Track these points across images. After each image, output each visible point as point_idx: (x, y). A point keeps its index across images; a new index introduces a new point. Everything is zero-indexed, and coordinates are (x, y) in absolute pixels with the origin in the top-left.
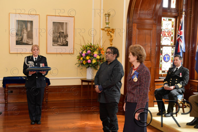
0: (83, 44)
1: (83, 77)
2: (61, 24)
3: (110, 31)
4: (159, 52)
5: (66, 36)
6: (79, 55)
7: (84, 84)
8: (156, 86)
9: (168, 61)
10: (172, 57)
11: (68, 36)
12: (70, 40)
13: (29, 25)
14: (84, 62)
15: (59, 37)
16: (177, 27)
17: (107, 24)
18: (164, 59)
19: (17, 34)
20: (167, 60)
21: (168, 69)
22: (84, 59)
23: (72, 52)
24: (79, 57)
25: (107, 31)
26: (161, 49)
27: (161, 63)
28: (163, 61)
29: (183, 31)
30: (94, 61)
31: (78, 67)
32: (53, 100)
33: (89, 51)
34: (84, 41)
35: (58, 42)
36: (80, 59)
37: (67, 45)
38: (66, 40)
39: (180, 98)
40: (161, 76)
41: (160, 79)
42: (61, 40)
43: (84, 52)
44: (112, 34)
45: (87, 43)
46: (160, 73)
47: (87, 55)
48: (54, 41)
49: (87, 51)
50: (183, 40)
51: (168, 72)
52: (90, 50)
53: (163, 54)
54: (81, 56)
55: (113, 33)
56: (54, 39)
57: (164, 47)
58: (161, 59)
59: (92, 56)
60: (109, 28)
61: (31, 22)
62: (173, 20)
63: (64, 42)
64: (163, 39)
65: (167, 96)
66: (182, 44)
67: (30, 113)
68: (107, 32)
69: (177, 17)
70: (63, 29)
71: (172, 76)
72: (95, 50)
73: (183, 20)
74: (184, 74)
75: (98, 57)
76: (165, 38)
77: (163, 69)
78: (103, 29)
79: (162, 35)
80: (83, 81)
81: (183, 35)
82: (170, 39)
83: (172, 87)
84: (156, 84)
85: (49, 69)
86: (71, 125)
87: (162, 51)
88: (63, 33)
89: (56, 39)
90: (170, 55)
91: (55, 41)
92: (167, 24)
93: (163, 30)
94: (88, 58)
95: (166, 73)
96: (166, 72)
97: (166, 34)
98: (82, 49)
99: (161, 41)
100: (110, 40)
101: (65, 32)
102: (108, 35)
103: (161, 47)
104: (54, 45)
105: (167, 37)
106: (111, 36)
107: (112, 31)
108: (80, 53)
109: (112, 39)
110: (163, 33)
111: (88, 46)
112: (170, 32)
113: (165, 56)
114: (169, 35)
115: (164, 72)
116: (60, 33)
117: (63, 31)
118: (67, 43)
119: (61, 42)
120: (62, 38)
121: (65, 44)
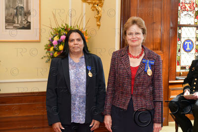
0: (54, 26)
3: (96, 3)
4: (177, 37)
5: (28, 13)
6: (48, 43)
8: (172, 92)
9: (190, 51)
10: (196, 43)
11: (30, 14)
12: (33, 19)
14: (56, 54)
15: (16, 15)
20: (188, 49)
21: (190, 64)
22: (55, 50)
23: (38, 39)
24: (47, 46)
25: (92, 3)
26: (179, 31)
27: (178, 54)
28: (182, 50)
31: (47, 62)
32: (8, 116)
33: (63, 37)
34: (56, 20)
35: (15, 23)
36: (49, 50)
40: (180, 75)
41: (177, 80)
42: (20, 20)
43: (56, 39)
44: (99, 8)
45: (61, 25)
46: (178, 69)
47: (59, 43)
48: (7, 21)
49: (60, 38)
51: (191, 68)
52: (65, 35)
53: (183, 40)
54: (51, 45)
55: (101, 7)
56: (8, 18)
57: (183, 28)
58: (178, 47)
63: (25, 23)
64: (182, 15)
68: (91, 5)
70: (21, 2)
76: (185, 13)
77: (182, 64)
78: (85, 1)
79: (179, 8)
82: (193, 15)
84: (170, 87)
87: (180, 35)
88: (22, 8)
89: (11, 18)
90: (194, 40)
93: (181, 1)
94: (61, 47)
95: (187, 70)
96: (187, 68)
97: (187, 6)
98: (53, 33)
99: (179, 19)
100: (97, 18)
101: (25, 7)
102: (93, 10)
103: (178, 28)
104: (7, 27)
105: (188, 11)
106: (98, 12)
107: (100, 3)
108: (49, 41)
109: (100, 17)
110: (181, 5)
111: (62, 29)
112: (193, 3)
113: (186, 43)
114: (192, 9)
115: (183, 68)
116: (16, 8)
117: (22, 5)
118: (28, 24)
119: (19, 22)
120: (20, 17)
121: (26, 26)
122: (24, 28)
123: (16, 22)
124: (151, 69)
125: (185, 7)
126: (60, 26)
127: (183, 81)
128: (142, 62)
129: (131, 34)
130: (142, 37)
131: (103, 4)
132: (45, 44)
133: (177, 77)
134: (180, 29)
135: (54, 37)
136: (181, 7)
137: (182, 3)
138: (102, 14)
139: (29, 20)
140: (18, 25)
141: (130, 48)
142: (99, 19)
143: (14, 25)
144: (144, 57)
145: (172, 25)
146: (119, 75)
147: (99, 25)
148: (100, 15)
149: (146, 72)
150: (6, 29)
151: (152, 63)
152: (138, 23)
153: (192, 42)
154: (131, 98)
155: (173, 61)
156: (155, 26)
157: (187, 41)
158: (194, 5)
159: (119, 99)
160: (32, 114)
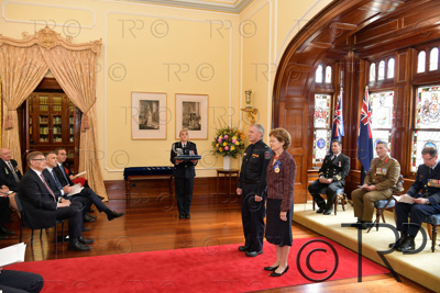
0: (219, 128)
1: (219, 168)
2: (193, 104)
3: (251, 112)
4: (312, 137)
5: (199, 118)
6: (214, 141)
7: (221, 175)
8: (309, 178)
9: (323, 148)
10: (327, 142)
12: (203, 122)
13: (154, 105)
14: (221, 149)
15: (190, 120)
16: (334, 106)
17: (248, 103)
18: (318, 144)
19: (140, 117)
20: (321, 146)
22: (220, 146)
23: (206, 138)
24: (214, 143)
25: (248, 111)
26: (315, 133)
27: (314, 150)
28: (317, 147)
29: (341, 110)
30: (233, 148)
33: (226, 136)
36: (215, 146)
37: (199, 129)
39: (340, 193)
40: (315, 165)
41: (313, 169)
42: (193, 123)
43: (221, 137)
44: (254, 116)
45: (224, 127)
46: (314, 161)
47: (223, 141)
49: (223, 136)
50: (341, 122)
51: (324, 161)
52: (228, 135)
53: (317, 139)
54: (217, 142)
55: (255, 114)
57: (317, 131)
58: (314, 145)
59: (230, 142)
60: (251, 108)
61: (157, 102)
62: (329, 97)
64: (317, 121)
66: (340, 127)
67: (179, 205)
68: (248, 113)
69: (334, 94)
71: (329, 166)
72: (233, 134)
73: (340, 97)
74: (344, 163)
75: (237, 143)
76: (319, 119)
77: (317, 157)
78: (243, 110)
80: (219, 172)
81: (341, 116)
82: (325, 121)
83: (330, 180)
84: (309, 175)
85: (199, 158)
86: (206, 226)
87: (315, 135)
88: (195, 114)
90: (326, 139)
91: (185, 124)
92: (321, 103)
93: (316, 110)
94: (225, 144)
95: (321, 162)
96: (321, 160)
97: (320, 114)
98: (218, 133)
99: (314, 123)
103: (314, 130)
105: (321, 118)
106: (253, 118)
107: (255, 111)
108: (215, 139)
112: (325, 112)
114: (324, 116)
115: (318, 160)
117: (194, 112)
118: (199, 126)
119: (193, 125)
120: (193, 121)
121: (197, 128)
122: (195, 129)
123: (191, 125)
133: (314, 167)
136: (316, 115)
137: (317, 112)
138: (256, 119)
139: (200, 124)
145: (309, 128)
148: (254, 120)
153: (324, 141)
155: (310, 154)
157: (320, 140)
158: (326, 114)
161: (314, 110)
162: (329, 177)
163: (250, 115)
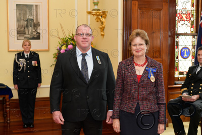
0: (62, 36)
3: (100, 15)
4: (174, 45)
5: (37, 25)
6: (56, 52)
8: (171, 96)
9: (187, 58)
10: (192, 50)
11: (39, 26)
12: (42, 29)
15: (27, 26)
17: (96, 4)
20: (185, 55)
21: (187, 70)
23: (47, 49)
25: (96, 15)
26: (177, 40)
27: (176, 61)
28: (180, 58)
33: (70, 46)
34: (63, 31)
35: (25, 34)
37: (38, 38)
38: (36, 31)
40: (178, 79)
41: (176, 84)
42: (30, 31)
43: (64, 48)
44: (103, 20)
46: (176, 75)
48: (18, 32)
49: (67, 46)
52: (72, 44)
53: (180, 48)
55: (105, 18)
56: (19, 29)
57: (180, 37)
58: (176, 55)
60: (99, 10)
63: (35, 33)
64: (179, 24)
65: (187, 110)
68: (95, 17)
70: (31, 14)
76: (182, 22)
77: (180, 70)
78: (90, 13)
79: (177, 18)
82: (189, 24)
83: (195, 97)
84: (170, 92)
87: (178, 42)
88: (32, 20)
89: (22, 29)
90: (190, 48)
91: (20, 33)
92: (185, 2)
93: (178, 11)
95: (185, 75)
96: (185, 73)
97: (184, 16)
98: (61, 43)
99: (176, 28)
100: (101, 28)
101: (35, 19)
102: (97, 21)
103: (176, 37)
104: (19, 38)
105: (184, 21)
106: (102, 23)
107: (104, 14)
108: (57, 50)
109: (104, 27)
110: (178, 15)
111: (69, 39)
112: (189, 14)
113: (183, 50)
114: (188, 18)
115: (181, 73)
116: (27, 21)
117: (32, 18)
118: (38, 34)
119: (30, 33)
120: (30, 28)
121: (36, 37)
122: (34, 38)
123: (27, 33)
124: (154, 76)
125: (182, 17)
126: (68, 36)
127: (181, 86)
128: (145, 70)
129: (135, 45)
130: (145, 47)
131: (106, 16)
132: (54, 53)
133: (176, 82)
134: (178, 37)
135: (62, 46)
136: (178, 18)
137: (179, 14)
139: (38, 31)
140: (29, 36)
141: (134, 57)
142: (103, 29)
143: (25, 36)
144: (147, 65)
145: (170, 34)
146: (127, 82)
147: (103, 35)
148: (103, 26)
149: (149, 79)
150: (18, 39)
151: (155, 70)
152: (141, 35)
153: (189, 50)
154: (138, 103)
155: (172, 66)
156: (154, 35)
157: (184, 48)
158: (190, 16)
159: (126, 104)
160: (43, 118)
161: (176, 11)
162: (194, 94)
163: (98, 19)
